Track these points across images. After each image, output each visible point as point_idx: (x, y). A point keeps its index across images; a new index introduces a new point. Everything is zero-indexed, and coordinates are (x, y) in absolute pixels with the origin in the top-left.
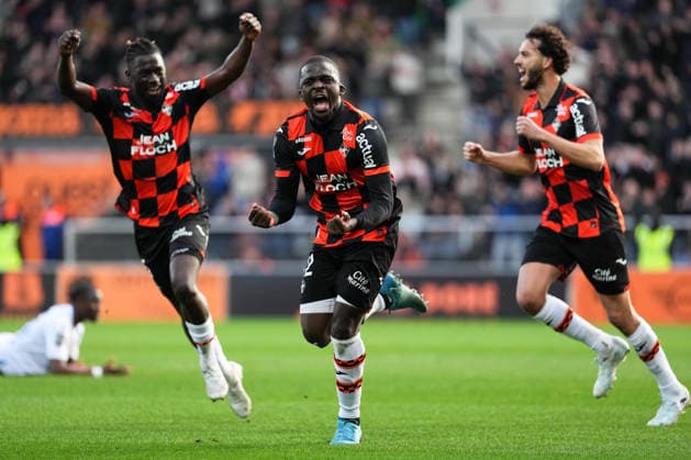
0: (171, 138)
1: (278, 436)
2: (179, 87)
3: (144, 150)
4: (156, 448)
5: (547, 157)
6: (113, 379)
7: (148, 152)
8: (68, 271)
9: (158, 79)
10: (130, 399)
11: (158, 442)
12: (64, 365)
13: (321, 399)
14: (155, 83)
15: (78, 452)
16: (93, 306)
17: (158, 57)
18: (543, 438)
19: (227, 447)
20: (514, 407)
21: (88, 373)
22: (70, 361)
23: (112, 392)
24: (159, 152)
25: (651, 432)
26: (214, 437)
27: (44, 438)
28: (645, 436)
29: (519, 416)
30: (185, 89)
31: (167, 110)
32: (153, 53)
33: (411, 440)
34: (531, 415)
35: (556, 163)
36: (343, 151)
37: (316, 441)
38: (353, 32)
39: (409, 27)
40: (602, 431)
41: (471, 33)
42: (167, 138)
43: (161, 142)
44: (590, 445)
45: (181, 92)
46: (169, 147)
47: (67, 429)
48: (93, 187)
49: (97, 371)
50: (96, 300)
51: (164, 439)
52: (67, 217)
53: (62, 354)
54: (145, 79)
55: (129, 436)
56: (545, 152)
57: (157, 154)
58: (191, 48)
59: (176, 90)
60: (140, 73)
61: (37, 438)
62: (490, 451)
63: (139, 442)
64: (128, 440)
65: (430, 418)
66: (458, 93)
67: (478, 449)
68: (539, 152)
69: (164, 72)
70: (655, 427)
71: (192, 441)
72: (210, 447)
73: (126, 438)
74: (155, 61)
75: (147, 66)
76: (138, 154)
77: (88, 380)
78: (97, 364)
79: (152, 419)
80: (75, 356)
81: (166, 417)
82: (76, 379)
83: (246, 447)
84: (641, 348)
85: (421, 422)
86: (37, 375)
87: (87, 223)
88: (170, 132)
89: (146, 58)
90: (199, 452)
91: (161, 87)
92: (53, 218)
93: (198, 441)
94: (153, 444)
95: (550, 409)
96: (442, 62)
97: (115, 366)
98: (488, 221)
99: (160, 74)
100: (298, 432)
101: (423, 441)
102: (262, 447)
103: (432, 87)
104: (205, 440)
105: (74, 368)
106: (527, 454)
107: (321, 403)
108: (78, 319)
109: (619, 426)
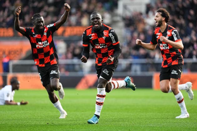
0: (47, 42)
1: (70, 122)
2: (48, 26)
3: (40, 46)
4: (36, 126)
5: (164, 46)
6: (23, 106)
7: (41, 46)
8: (10, 75)
9: (42, 24)
10: (28, 112)
11: (36, 124)
12: (9, 102)
13: (83, 111)
14: (41, 25)
15: (13, 127)
16: (18, 86)
17: (42, 18)
18: (146, 122)
19: (56, 125)
20: (138, 113)
21: (16, 104)
22: (11, 101)
23: (23, 110)
24: (44, 46)
25: (176, 120)
26: (52, 122)
27: (3, 123)
28: (175, 121)
29: (139, 116)
30: (50, 27)
31: (45, 34)
32: (41, 17)
33: (108, 123)
34: (143, 116)
35: (167, 48)
36: (104, 38)
37: (82, 123)
38: (92, 7)
39: (107, 5)
40: (163, 120)
41: (125, 7)
42: (46, 42)
43: (44, 43)
44: (159, 124)
45: (49, 28)
46: (47, 44)
47: (10, 120)
48: (17, 51)
49: (19, 104)
50: (18, 84)
51: (38, 123)
52: (10, 60)
53: (9, 99)
54: (38, 24)
55: (28, 122)
56: (163, 45)
57: (44, 47)
58: (45, 11)
59: (47, 27)
60: (37, 22)
61: (2, 123)
62: (131, 126)
63: (31, 124)
64: (28, 123)
65: (114, 117)
66: (121, 24)
67: (127, 125)
68: (161, 45)
69: (44, 22)
70: (178, 119)
71: (46, 123)
72: (51, 125)
73: (27, 123)
74: (41, 19)
75: (39, 20)
76: (38, 47)
77: (16, 106)
78: (19, 102)
79: (34, 117)
80: (12, 100)
81: (39, 116)
82: (13, 106)
83: (62, 125)
84: (179, 99)
85: (111, 118)
86: (2, 105)
87: (16, 62)
88: (47, 40)
89: (39, 18)
90: (48, 127)
91: (43, 26)
92: (6, 60)
93: (48, 124)
94: (35, 124)
95: (148, 114)
96: (117, 15)
97: (23, 102)
98: (130, 60)
99: (43, 23)
100: (76, 121)
101: (112, 123)
102: (66, 125)
103: (114, 23)
104: (50, 123)
105: (12, 103)
106: (141, 127)
107: (83, 113)
108: (13, 89)
109: (168, 119)
